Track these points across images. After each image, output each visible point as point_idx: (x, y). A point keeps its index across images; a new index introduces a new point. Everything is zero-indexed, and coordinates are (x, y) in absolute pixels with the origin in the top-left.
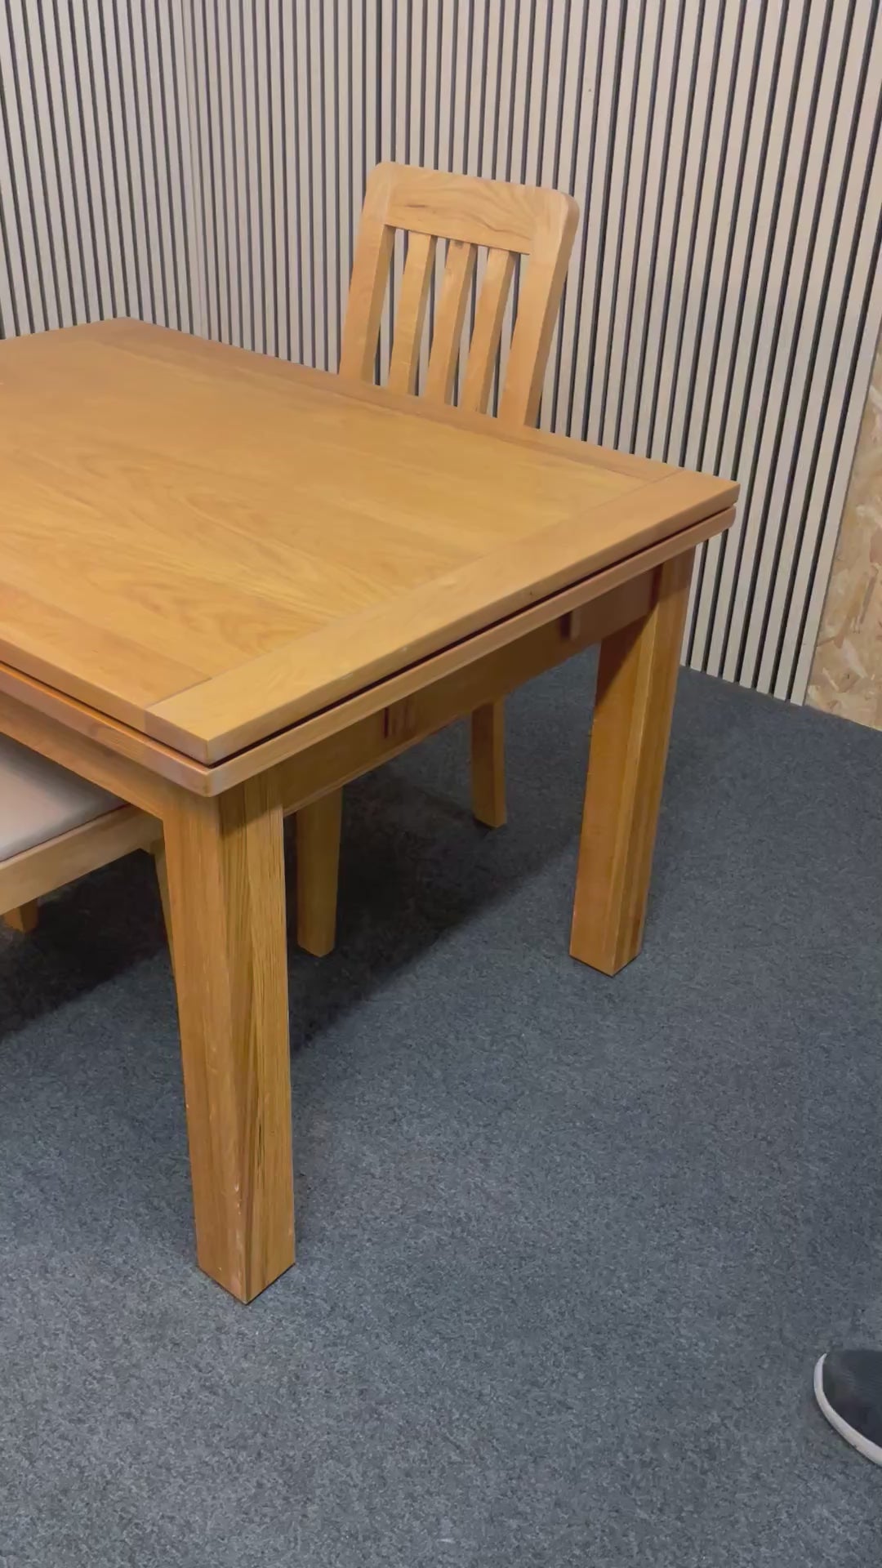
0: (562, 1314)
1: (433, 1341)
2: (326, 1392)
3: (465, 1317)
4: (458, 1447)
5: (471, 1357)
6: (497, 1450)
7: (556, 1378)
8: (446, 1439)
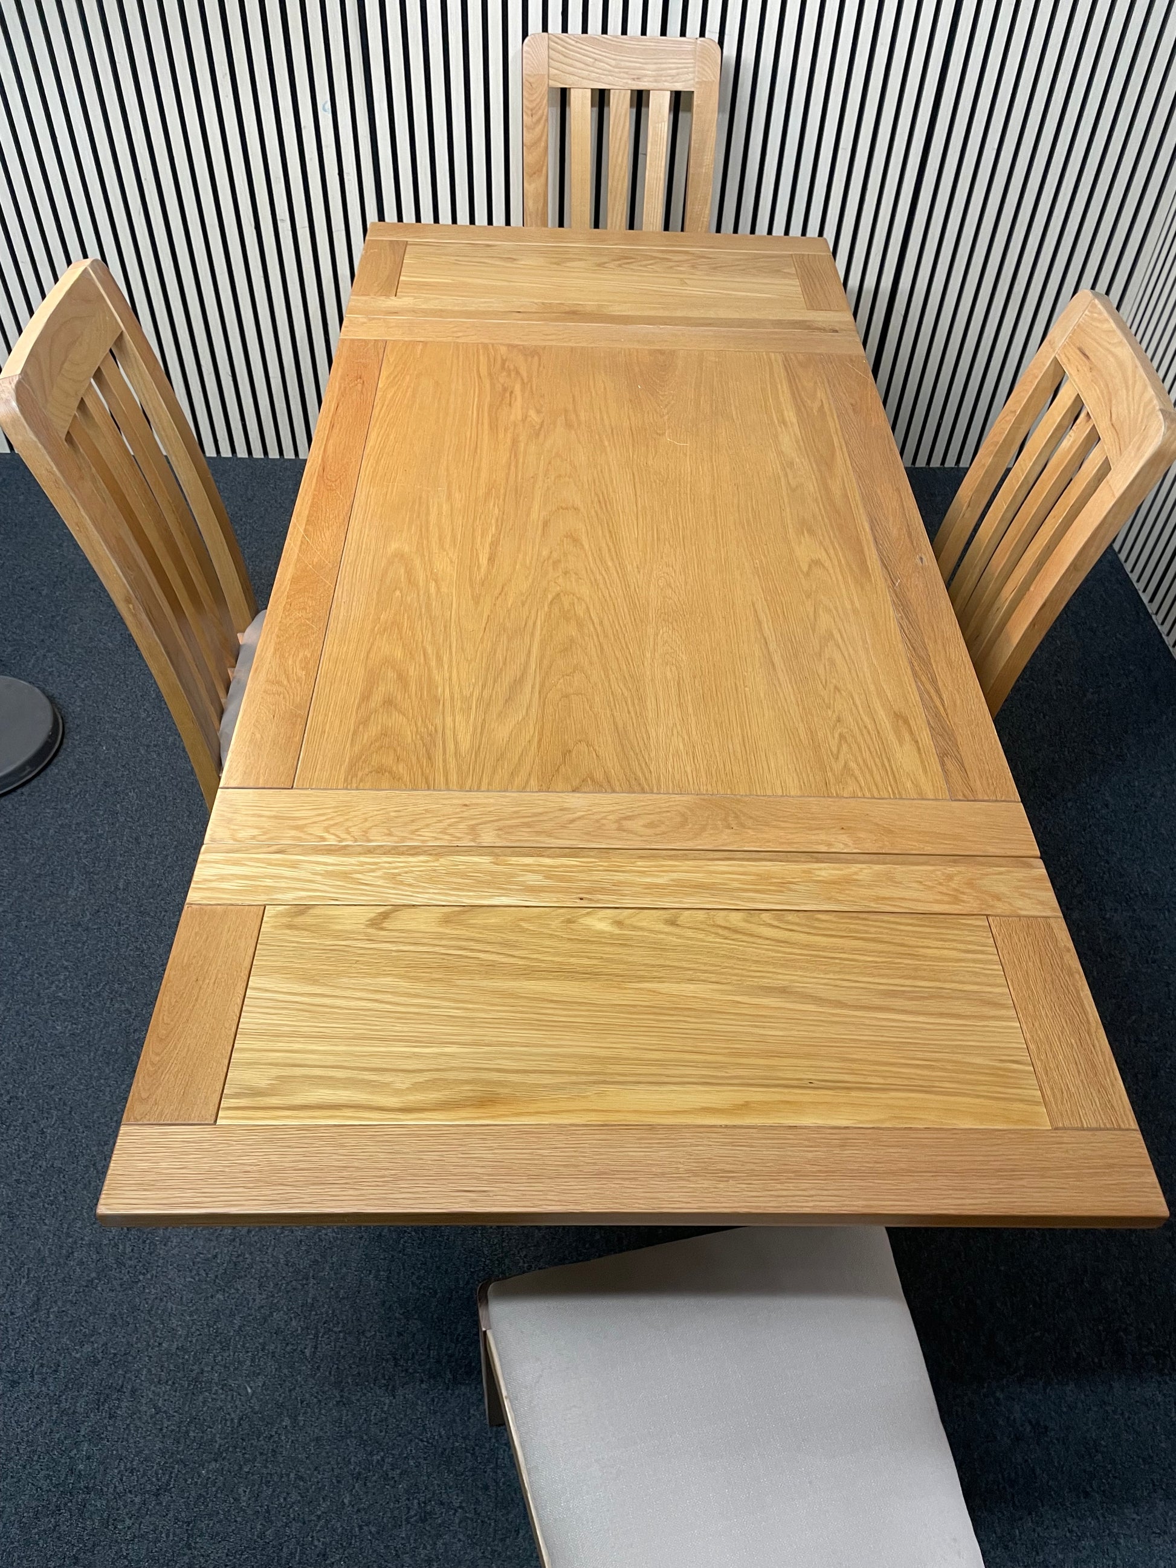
0: (465, 1338)
1: (382, 1273)
2: (301, 1241)
3: (414, 1278)
4: (316, 1348)
5: (387, 1304)
6: (330, 1373)
7: (410, 1371)
8: (316, 1336)
